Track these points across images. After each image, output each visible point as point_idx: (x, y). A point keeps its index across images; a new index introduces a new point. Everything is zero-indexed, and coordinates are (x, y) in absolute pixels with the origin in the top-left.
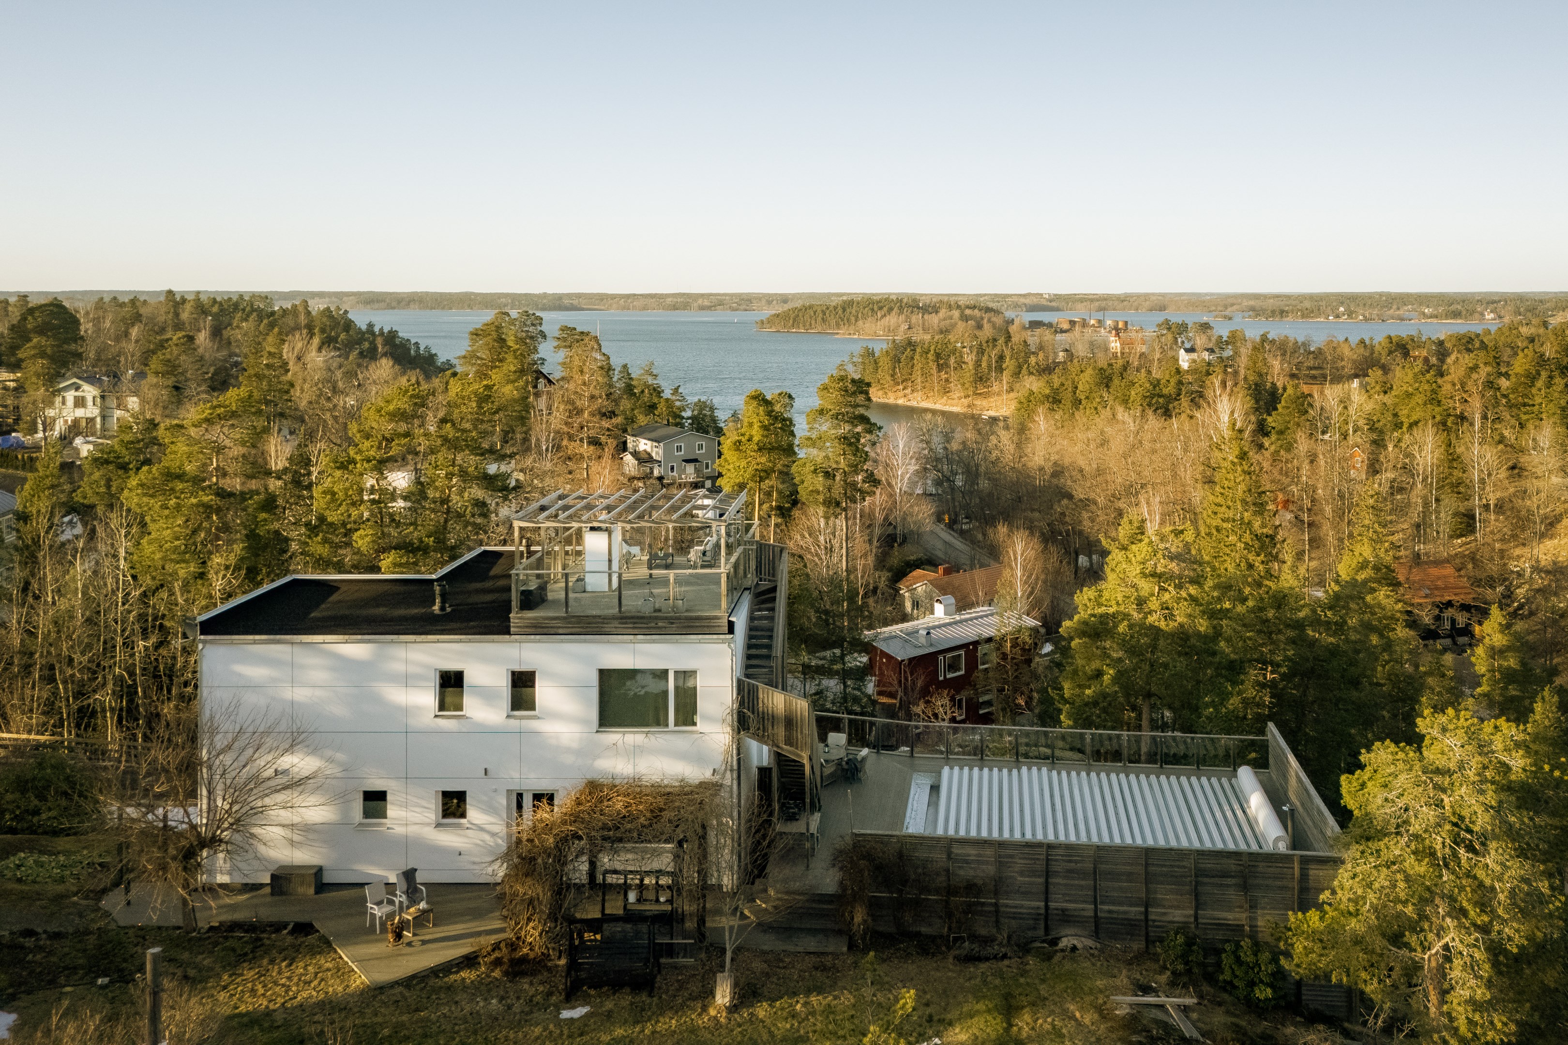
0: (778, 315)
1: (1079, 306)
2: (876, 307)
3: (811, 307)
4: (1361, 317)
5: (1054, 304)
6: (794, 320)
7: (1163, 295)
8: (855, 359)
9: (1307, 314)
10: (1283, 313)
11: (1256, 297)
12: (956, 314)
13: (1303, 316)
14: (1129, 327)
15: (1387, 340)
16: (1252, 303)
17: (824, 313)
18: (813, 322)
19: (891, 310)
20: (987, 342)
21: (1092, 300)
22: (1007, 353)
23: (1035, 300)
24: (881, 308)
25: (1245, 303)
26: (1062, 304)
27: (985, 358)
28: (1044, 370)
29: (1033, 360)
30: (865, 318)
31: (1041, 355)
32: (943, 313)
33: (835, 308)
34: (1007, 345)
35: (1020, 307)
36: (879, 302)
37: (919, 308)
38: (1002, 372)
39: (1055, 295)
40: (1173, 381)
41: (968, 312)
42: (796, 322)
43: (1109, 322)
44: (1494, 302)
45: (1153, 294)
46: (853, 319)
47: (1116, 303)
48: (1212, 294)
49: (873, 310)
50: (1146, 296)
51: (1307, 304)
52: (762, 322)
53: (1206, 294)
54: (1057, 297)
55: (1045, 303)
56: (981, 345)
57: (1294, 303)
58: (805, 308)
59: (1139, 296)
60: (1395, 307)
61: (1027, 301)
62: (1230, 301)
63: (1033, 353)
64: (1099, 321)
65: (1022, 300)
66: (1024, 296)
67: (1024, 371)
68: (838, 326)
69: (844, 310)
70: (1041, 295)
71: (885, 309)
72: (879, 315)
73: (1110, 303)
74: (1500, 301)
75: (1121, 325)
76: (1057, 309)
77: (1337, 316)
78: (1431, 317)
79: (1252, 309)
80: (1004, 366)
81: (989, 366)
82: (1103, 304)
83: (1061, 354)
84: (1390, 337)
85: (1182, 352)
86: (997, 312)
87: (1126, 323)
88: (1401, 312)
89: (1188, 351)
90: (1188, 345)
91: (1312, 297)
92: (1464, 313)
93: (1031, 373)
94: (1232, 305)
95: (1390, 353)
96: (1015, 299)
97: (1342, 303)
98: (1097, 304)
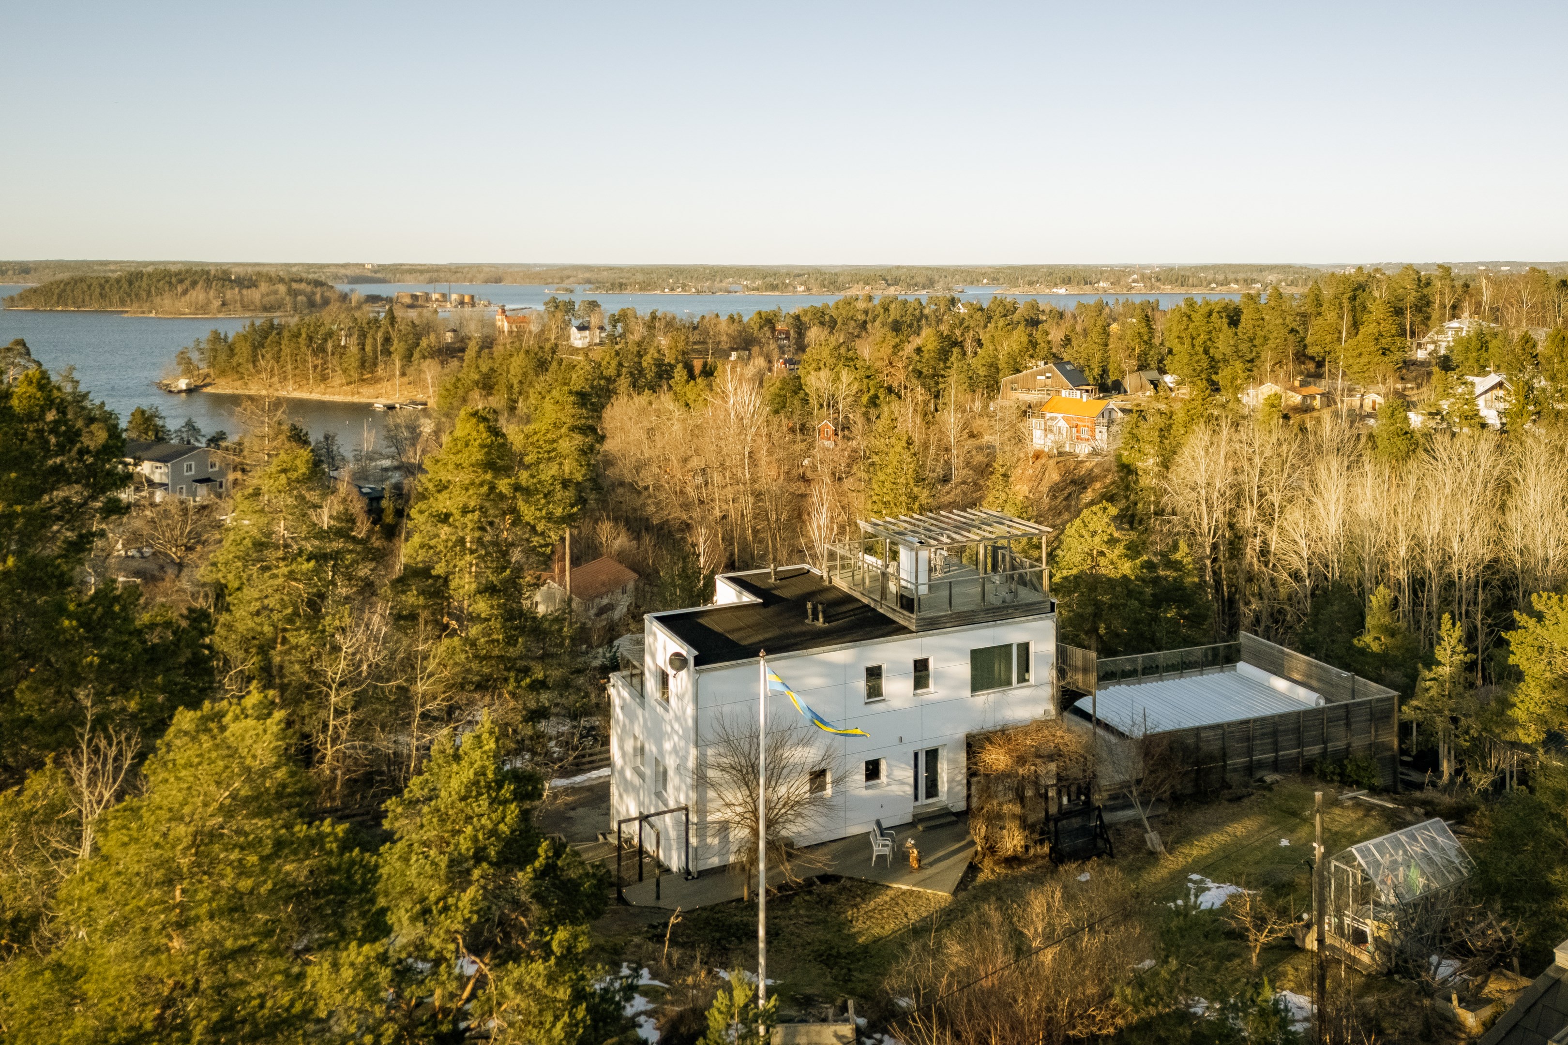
0: (35, 291)
1: (408, 277)
2: (174, 280)
3: (82, 280)
4: (694, 290)
5: (379, 275)
6: (60, 296)
8: (202, 346)
9: (645, 286)
10: (622, 286)
12: (282, 288)
13: (641, 289)
14: (476, 301)
16: (587, 275)
17: (102, 287)
18: (87, 298)
19: (194, 284)
20: (368, 324)
21: (422, 272)
22: (394, 335)
23: (357, 272)
24: (181, 281)
25: (581, 276)
26: (389, 276)
27: (369, 341)
28: (437, 354)
29: (424, 343)
30: (160, 292)
31: (432, 337)
32: (264, 287)
33: (118, 281)
34: (392, 327)
36: (178, 274)
37: (231, 281)
38: (390, 356)
41: (295, 286)
42: (61, 298)
43: (454, 297)
44: (799, 275)
46: (144, 294)
48: (541, 266)
49: (170, 283)
50: (479, 267)
51: (640, 277)
52: (12, 299)
54: (382, 268)
55: (369, 274)
56: (361, 326)
57: (627, 275)
58: (75, 282)
59: (471, 266)
60: (718, 279)
61: (349, 272)
62: (566, 273)
63: (424, 335)
64: (442, 295)
65: (342, 271)
67: (416, 355)
68: (123, 302)
69: (131, 283)
70: (362, 265)
71: (187, 283)
72: (180, 289)
73: (442, 275)
74: (804, 274)
75: (467, 299)
76: (384, 281)
77: (673, 289)
78: (753, 289)
79: (589, 281)
80: (392, 349)
81: (375, 350)
82: (435, 275)
84: (760, 313)
85: (574, 330)
86: (325, 286)
87: (472, 297)
88: (725, 285)
89: (580, 329)
91: (642, 270)
92: (779, 285)
93: (424, 357)
94: (568, 277)
95: (761, 328)
96: (334, 270)
97: (671, 276)
98: (428, 275)
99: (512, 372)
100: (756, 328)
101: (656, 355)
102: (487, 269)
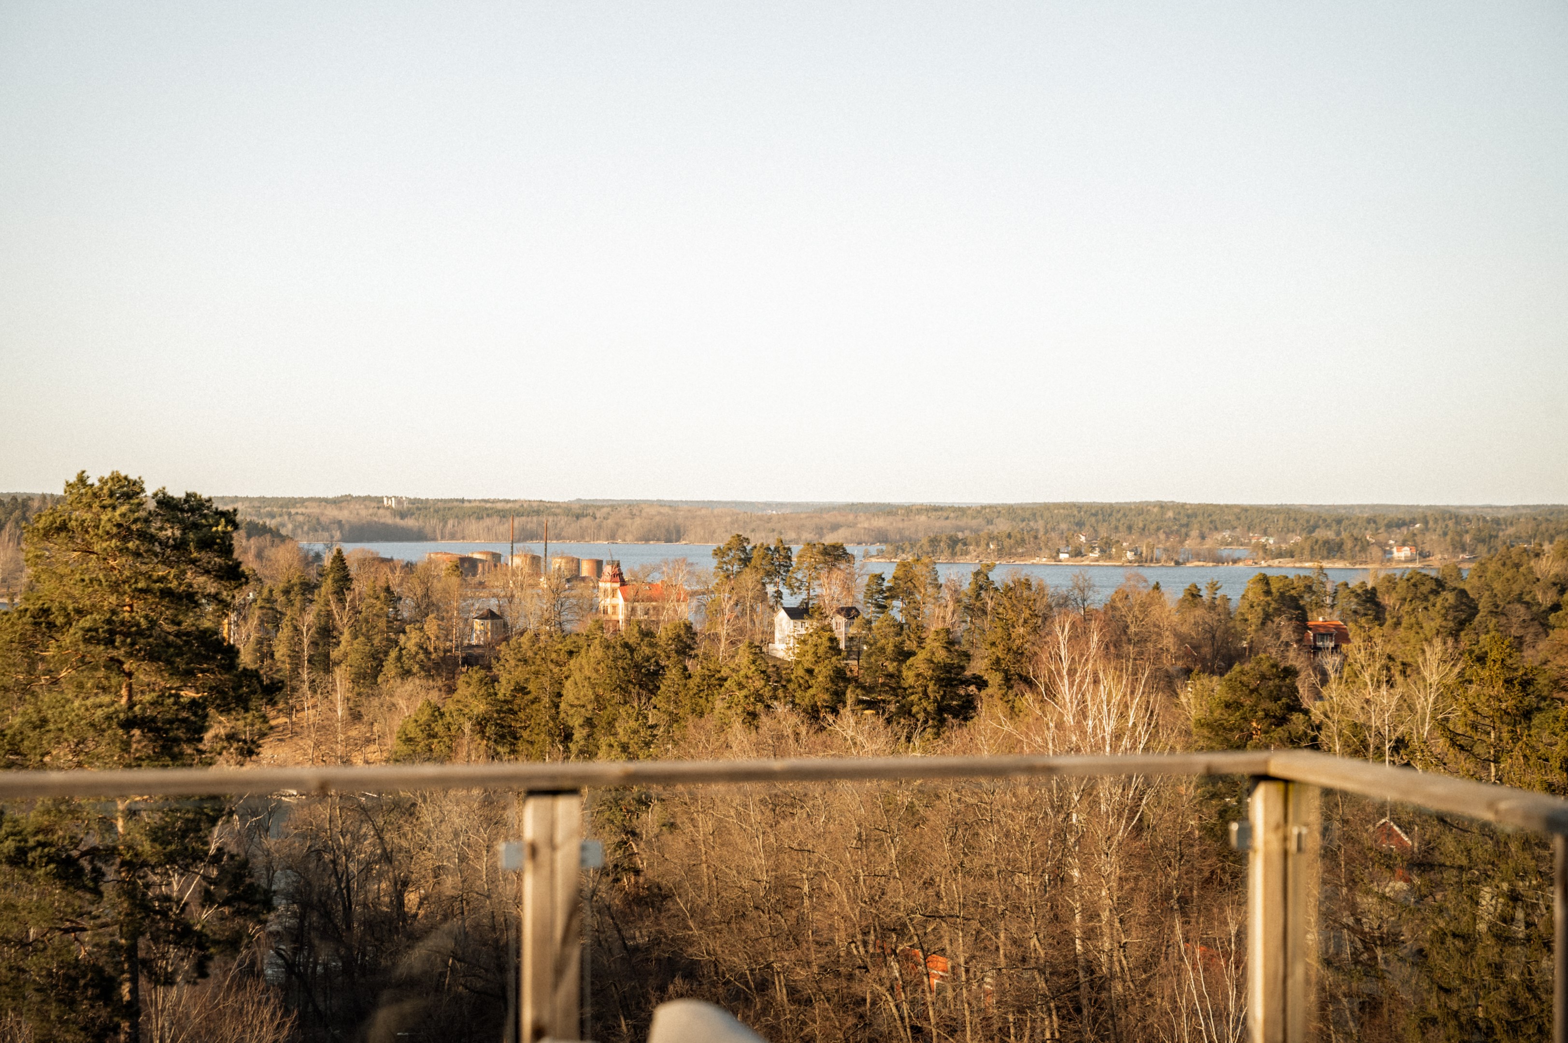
1: (473, 526)
4: (1130, 555)
5: (410, 523)
7: (673, 506)
11: (888, 510)
15: (1260, 588)
16: (879, 523)
20: (287, 592)
21: (503, 515)
22: (342, 620)
23: (364, 514)
25: (864, 524)
26: (432, 524)
27: (285, 633)
28: (437, 665)
29: (410, 641)
31: (431, 626)
34: (341, 600)
35: (326, 529)
38: (328, 670)
39: (413, 501)
40: (823, 672)
45: (650, 503)
47: (563, 521)
48: (781, 505)
50: (633, 508)
51: (1002, 526)
53: (768, 505)
54: (419, 507)
55: (389, 520)
56: (270, 600)
57: (974, 523)
60: (1194, 533)
61: (344, 515)
62: (829, 518)
63: (412, 621)
64: (535, 560)
65: (332, 513)
66: (336, 502)
67: (390, 667)
70: (380, 500)
73: (545, 521)
74: (1413, 522)
76: (419, 536)
77: (1077, 553)
78: (1280, 555)
80: (335, 654)
81: (295, 657)
82: (532, 523)
83: (478, 625)
84: (1265, 580)
85: (782, 615)
86: (277, 536)
88: (1209, 544)
89: (795, 614)
90: (791, 600)
91: (1011, 512)
92: (1349, 544)
93: (406, 673)
95: (1267, 617)
96: (314, 510)
97: (1080, 524)
98: (520, 521)
99: (569, 692)
100: (1254, 618)
101: (941, 655)
102: (652, 511)
